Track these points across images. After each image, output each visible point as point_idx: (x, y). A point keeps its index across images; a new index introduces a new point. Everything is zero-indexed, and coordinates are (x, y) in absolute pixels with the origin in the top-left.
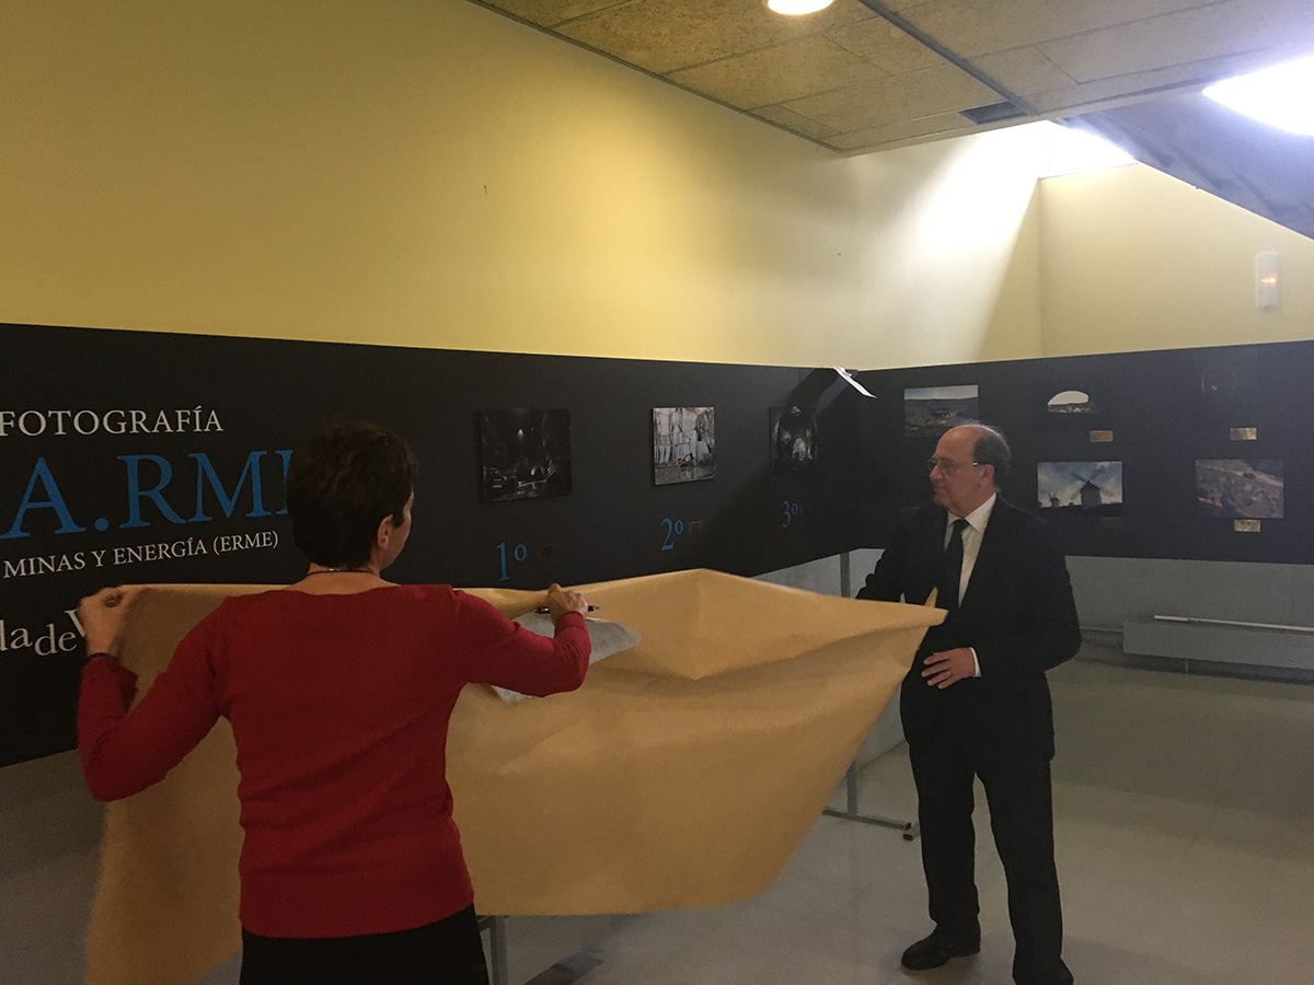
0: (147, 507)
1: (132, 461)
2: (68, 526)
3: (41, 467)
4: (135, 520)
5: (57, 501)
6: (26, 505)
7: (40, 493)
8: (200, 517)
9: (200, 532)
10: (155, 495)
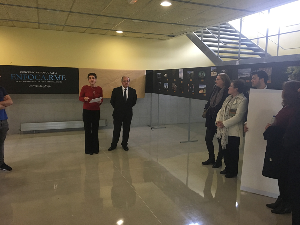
0: (51, 79)
1: (50, 76)
2: (45, 79)
3: (43, 75)
4: (50, 80)
5: (44, 78)
6: (42, 78)
7: (43, 77)
8: (55, 80)
9: (55, 81)
10: (51, 78)
